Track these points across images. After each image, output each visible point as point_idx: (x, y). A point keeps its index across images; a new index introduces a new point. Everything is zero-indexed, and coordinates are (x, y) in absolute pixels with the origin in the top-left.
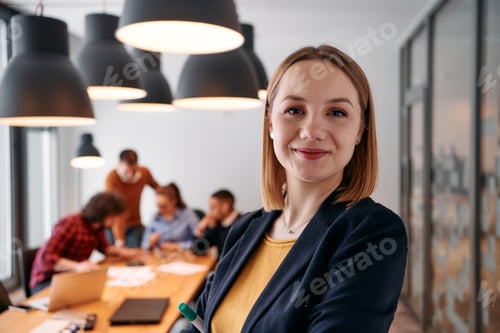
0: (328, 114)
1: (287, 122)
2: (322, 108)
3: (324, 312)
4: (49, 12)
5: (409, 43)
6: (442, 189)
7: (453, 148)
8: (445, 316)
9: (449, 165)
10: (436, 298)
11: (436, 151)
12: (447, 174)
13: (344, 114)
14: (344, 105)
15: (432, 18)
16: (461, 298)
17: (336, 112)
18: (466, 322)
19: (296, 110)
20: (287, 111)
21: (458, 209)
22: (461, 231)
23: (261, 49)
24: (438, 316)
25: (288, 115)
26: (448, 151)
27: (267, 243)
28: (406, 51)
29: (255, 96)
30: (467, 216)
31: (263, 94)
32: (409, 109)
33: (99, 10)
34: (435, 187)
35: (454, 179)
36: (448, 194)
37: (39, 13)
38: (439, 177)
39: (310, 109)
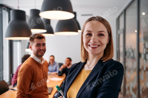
0: (98, 35)
1: (87, 38)
2: (97, 33)
3: (102, 90)
4: (20, 9)
5: (119, 17)
6: (128, 58)
7: (131, 46)
8: (129, 92)
9: (130, 51)
10: (127, 87)
11: (126, 47)
12: (130, 53)
13: (103, 35)
14: (103, 33)
15: (125, 11)
16: (134, 87)
17: (101, 35)
18: (135, 94)
19: (90, 34)
20: (87, 35)
21: (133, 63)
22: (134, 69)
23: (79, 19)
24: (127, 92)
25: (87, 36)
26: (129, 47)
27: (83, 71)
28: (118, 19)
29: (77, 32)
30: (135, 65)
31: (79, 31)
32: (119, 35)
33: (34, 8)
34: (126, 57)
35: (132, 55)
36: (130, 59)
37: (18, 9)
38: (128, 54)
39: (93, 34)
